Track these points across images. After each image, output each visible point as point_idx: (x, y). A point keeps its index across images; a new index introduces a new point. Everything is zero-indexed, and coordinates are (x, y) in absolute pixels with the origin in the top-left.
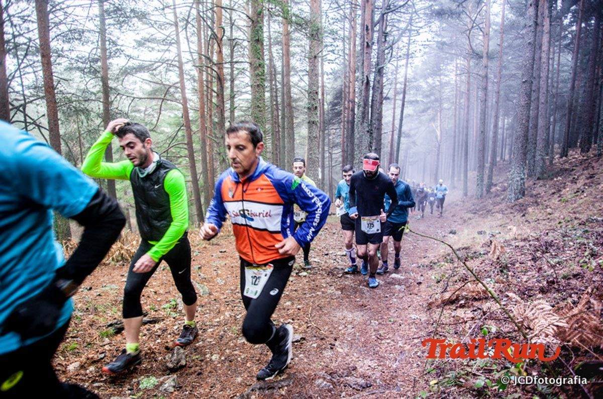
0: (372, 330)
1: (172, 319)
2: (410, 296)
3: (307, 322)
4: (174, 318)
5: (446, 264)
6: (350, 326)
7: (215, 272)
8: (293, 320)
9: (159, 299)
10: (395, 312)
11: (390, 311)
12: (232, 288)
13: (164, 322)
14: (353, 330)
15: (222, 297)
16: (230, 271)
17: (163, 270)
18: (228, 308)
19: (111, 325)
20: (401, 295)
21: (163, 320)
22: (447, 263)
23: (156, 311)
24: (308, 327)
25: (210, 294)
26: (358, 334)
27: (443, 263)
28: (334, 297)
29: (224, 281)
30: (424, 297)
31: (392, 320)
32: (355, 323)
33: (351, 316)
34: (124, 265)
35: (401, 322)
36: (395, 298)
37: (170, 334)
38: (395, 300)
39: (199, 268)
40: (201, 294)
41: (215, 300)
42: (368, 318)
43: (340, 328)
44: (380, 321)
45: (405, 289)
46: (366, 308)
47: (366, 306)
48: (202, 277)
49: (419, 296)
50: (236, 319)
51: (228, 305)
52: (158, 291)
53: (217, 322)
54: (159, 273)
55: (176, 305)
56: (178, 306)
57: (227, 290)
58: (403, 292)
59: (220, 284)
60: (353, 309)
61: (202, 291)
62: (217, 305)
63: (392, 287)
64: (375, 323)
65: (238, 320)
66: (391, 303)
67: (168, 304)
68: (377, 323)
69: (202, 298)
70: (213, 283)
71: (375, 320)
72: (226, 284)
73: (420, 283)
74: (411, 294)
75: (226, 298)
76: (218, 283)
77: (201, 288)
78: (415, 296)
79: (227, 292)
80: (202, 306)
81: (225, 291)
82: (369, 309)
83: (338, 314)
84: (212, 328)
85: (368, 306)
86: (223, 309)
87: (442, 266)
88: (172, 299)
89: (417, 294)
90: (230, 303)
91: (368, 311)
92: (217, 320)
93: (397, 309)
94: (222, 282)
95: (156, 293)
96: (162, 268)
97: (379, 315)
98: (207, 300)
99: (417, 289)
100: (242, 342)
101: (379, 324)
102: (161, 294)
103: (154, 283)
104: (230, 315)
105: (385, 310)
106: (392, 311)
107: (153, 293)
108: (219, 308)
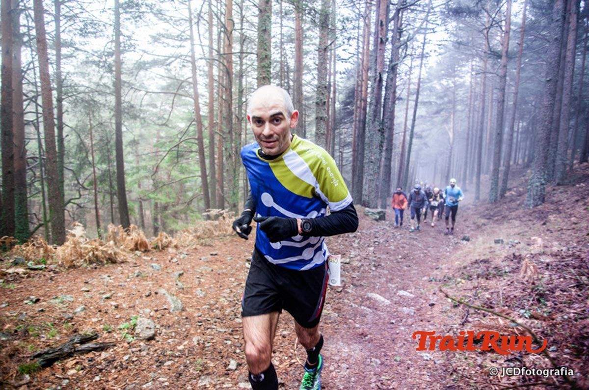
0: (372, 373)
1: (126, 345)
2: (421, 323)
3: (290, 357)
4: (129, 343)
5: (463, 281)
6: (344, 366)
7: (198, 280)
9: (117, 316)
10: (401, 347)
11: (396, 344)
12: (212, 302)
13: (115, 348)
14: (348, 371)
15: (196, 315)
16: (215, 279)
17: (137, 276)
18: (199, 331)
19: (39, 355)
20: (410, 321)
21: (115, 345)
22: (464, 279)
23: (110, 332)
24: (291, 365)
25: (183, 310)
26: (353, 379)
27: (459, 280)
28: (328, 321)
29: (204, 293)
30: (439, 326)
31: (398, 359)
32: (352, 361)
33: (346, 350)
34: (96, 268)
35: (409, 362)
36: (403, 325)
37: (116, 368)
38: (403, 328)
39: (180, 275)
40: (171, 311)
41: (187, 318)
42: (368, 353)
43: (332, 368)
44: (383, 359)
45: (415, 313)
46: (367, 338)
47: (366, 336)
48: (180, 287)
49: (431, 325)
50: (205, 347)
51: (201, 325)
52: (121, 304)
53: (180, 351)
54: (130, 281)
55: (135, 325)
56: (136, 327)
57: (205, 304)
58: (413, 316)
59: (199, 297)
60: (351, 339)
61: (173, 306)
62: (187, 326)
63: (400, 309)
64: (376, 363)
65: (207, 349)
66: (398, 332)
67: (127, 323)
68: (379, 362)
69: (171, 316)
70: (191, 294)
71: (376, 358)
72: (205, 296)
73: (432, 305)
74: (422, 321)
75: (200, 316)
76: (197, 295)
77: (173, 303)
78: (427, 323)
79: (204, 307)
80: (169, 327)
81: (202, 306)
82: (371, 341)
83: (331, 346)
84: (171, 360)
85: (369, 336)
86: (193, 332)
87: (458, 283)
88: (134, 316)
89: (429, 321)
90: (203, 323)
91: (369, 342)
92: (181, 347)
93: (405, 343)
94: (201, 293)
95: (117, 307)
96: (136, 275)
97: (383, 350)
98: (176, 318)
99: (430, 313)
100: (203, 384)
101: (381, 364)
102: (123, 309)
103: (120, 294)
104: (198, 341)
105: (389, 342)
106: (399, 345)
107: (114, 307)
108: (188, 330)
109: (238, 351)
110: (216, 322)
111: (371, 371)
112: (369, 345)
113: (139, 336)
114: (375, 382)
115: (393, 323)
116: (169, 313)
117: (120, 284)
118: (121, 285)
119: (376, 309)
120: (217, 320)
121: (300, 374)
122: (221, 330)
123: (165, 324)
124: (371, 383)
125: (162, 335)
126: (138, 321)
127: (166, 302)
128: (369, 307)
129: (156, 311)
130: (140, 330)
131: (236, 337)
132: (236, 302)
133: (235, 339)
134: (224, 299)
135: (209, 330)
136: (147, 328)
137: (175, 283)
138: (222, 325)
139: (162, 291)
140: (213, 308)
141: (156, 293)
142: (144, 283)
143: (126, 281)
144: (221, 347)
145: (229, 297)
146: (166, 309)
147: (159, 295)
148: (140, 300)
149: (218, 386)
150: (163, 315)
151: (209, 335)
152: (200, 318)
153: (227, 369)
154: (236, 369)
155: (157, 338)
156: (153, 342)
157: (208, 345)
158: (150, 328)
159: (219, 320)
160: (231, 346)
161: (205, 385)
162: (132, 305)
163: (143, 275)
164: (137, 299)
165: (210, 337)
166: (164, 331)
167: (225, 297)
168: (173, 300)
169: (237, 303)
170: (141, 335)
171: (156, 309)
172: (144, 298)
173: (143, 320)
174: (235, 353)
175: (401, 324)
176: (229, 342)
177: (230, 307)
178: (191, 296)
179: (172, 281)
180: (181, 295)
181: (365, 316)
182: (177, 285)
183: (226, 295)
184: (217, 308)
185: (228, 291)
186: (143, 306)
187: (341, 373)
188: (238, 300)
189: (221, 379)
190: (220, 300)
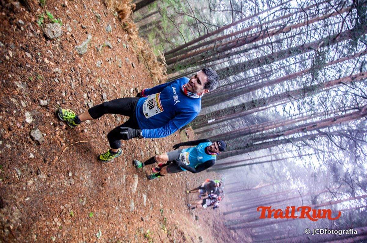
0: (73, 203)
1: (33, 19)
2: (125, 219)
3: (67, 141)
4: (35, 21)
5: (166, 232)
6: (73, 181)
7: (109, 59)
8: (66, 129)
9: (56, 8)
10: (102, 213)
11: (103, 209)
12: (94, 73)
13: (27, 12)
14: (69, 185)
15: (80, 65)
16: (114, 71)
17: (96, 17)
18: (66, 70)
20: (125, 211)
21: (30, 11)
22: (167, 232)
23: (40, 5)
25: (80, 55)
26: (63, 191)
27: (166, 229)
29: (100, 66)
30: (126, 232)
31: (91, 215)
32: (79, 185)
33: (87, 178)
35: (91, 224)
36: (119, 208)
37: (8, 15)
38: (117, 209)
39: (109, 47)
40: (76, 47)
41: (74, 59)
44: (87, 205)
45: (132, 211)
46: (101, 188)
47: (103, 187)
48: (98, 48)
49: (126, 227)
50: (53, 78)
51: (71, 70)
52: (68, 9)
53: (43, 61)
54: (90, 12)
55: (52, 23)
56: (50, 23)
57: (91, 69)
58: (129, 211)
59: (95, 63)
60: (96, 177)
61: (80, 47)
62: (68, 61)
63: (132, 200)
64: (83, 202)
65: (52, 80)
66: (113, 207)
67: (53, 17)
68: (83, 204)
69: (72, 48)
70: (95, 57)
71: (87, 200)
72: (98, 67)
73: (142, 220)
74: (127, 218)
75: (79, 68)
76: (96, 61)
77: (83, 46)
78: (127, 223)
79: (88, 69)
80: (62, 48)
81: (88, 67)
82: (100, 191)
83: (86, 166)
84: (32, 56)
85: (104, 188)
86: (64, 66)
87: (163, 229)
88: (61, 21)
89: (128, 223)
90: (74, 72)
91: (98, 191)
92: (46, 61)
93: (106, 215)
94: (99, 64)
95: (64, 6)
96: (97, 15)
97: (95, 202)
98: (71, 52)
99: (135, 221)
100: (18, 86)
101: (82, 205)
102: (64, 11)
103: (76, 6)
104: (57, 72)
105: (103, 204)
106: (103, 211)
107: (63, 3)
108: (64, 62)
109: (58, 103)
110: (78, 80)
111: (74, 201)
112: (96, 192)
113: (44, 27)
114: (65, 208)
115: (119, 200)
116: (74, 46)
117: (85, 5)
118: (84, 6)
119: (127, 185)
120: (80, 81)
121: (54, 153)
122: (72, 85)
123: (63, 45)
124: (63, 205)
125: (53, 44)
126: (57, 24)
127: (82, 41)
128: (126, 180)
129: (72, 36)
130: (49, 27)
131: (70, 98)
132: (101, 90)
133: (69, 98)
134: (99, 81)
135: (70, 78)
136: (53, 32)
137: (100, 44)
138: (78, 85)
139: (90, 37)
140: (90, 76)
141: (86, 33)
142: (92, 22)
143: (89, 9)
144: (58, 90)
145: (103, 84)
146: (76, 42)
147: (86, 35)
148: (76, 22)
149: (20, 97)
150: (70, 42)
151: (65, 79)
152: (78, 69)
153: (39, 99)
154: (41, 106)
155: (48, 42)
156: (44, 40)
157: (56, 80)
158: (54, 34)
159: (81, 82)
160: (62, 97)
161: (17, 87)
162: (70, 17)
163: (99, 20)
164: (77, 20)
165: (64, 80)
166: (57, 45)
167: (102, 81)
168: (85, 45)
169: (99, 91)
170: (45, 29)
171: (74, 35)
172: (79, 25)
173: (59, 28)
174: (56, 101)
175: (120, 206)
176: (64, 94)
177: (95, 87)
178: (94, 58)
179: (101, 41)
180: (93, 51)
181: (118, 180)
182: (99, 46)
183: (103, 81)
184: (91, 78)
185: (107, 82)
186: (72, 25)
187: (65, 181)
188: (102, 91)
189: (28, 97)
190: (98, 79)
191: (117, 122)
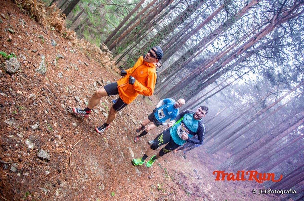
0: (95, 192)
3: (67, 148)
5: (170, 179)
6: (87, 176)
7: (66, 68)
8: (62, 138)
9: (5, 45)
10: (120, 189)
11: (119, 185)
12: (61, 84)
14: (86, 180)
15: (46, 83)
16: (74, 75)
17: (40, 38)
18: (38, 92)
20: (135, 178)
22: (171, 178)
24: (63, 153)
25: (43, 75)
26: (84, 187)
27: (169, 177)
28: (101, 146)
29: (62, 77)
30: (144, 193)
31: (113, 194)
32: (93, 177)
33: (95, 168)
34: (24, 13)
36: (130, 178)
38: (128, 180)
39: (61, 58)
40: (36, 70)
41: (40, 81)
42: (103, 179)
43: (80, 172)
44: (107, 188)
45: (140, 176)
46: (110, 170)
47: (111, 169)
48: (54, 63)
49: (141, 189)
50: (32, 103)
51: (42, 91)
52: (14, 42)
53: (17, 93)
54: (33, 36)
55: (8, 59)
56: (7, 60)
57: (56, 83)
58: (138, 177)
59: (58, 76)
60: (103, 164)
61: (40, 68)
62: (36, 84)
63: (136, 168)
64: (102, 188)
65: (32, 105)
66: (125, 179)
67: (6, 54)
68: (103, 189)
69: (34, 72)
70: (55, 71)
71: (104, 185)
72: (61, 79)
73: (150, 178)
74: (139, 183)
75: (48, 86)
76: (58, 74)
77: (41, 66)
78: (140, 186)
79: (54, 83)
80: (26, 76)
81: (54, 82)
82: (110, 173)
83: (91, 160)
84: (7, 94)
85: (112, 170)
86: (35, 90)
87: (167, 178)
88: (14, 54)
89: (142, 186)
90: (45, 91)
91: (109, 173)
92: (19, 92)
93: (123, 188)
94: (61, 76)
95: (10, 41)
96: (40, 36)
97: (111, 183)
98: (35, 76)
99: (145, 182)
100: (8, 123)
101: (103, 190)
102: (12, 45)
103: (19, 36)
104: (32, 97)
105: (117, 181)
106: (120, 187)
107: (8, 39)
108: (33, 87)
109: (46, 121)
110: (52, 96)
111: (95, 190)
112: (108, 175)
113: (3, 66)
114: (92, 198)
115: (127, 173)
116: (34, 70)
117: (26, 32)
118: (26, 34)
119: (126, 158)
120: (53, 96)
121: (62, 162)
122: (49, 102)
123: (26, 73)
124: (89, 197)
125: (17, 77)
126: (12, 58)
127: (39, 63)
128: (124, 155)
129: (29, 63)
130: (7, 63)
131: (53, 113)
132: (72, 96)
133: (51, 113)
134: (68, 89)
135: (44, 97)
136: (13, 66)
137: (54, 59)
138: (53, 100)
139: (43, 57)
140: (59, 88)
141: (39, 55)
142: (39, 44)
143: (31, 34)
144: (40, 111)
145: (71, 90)
146: (35, 66)
147: (39, 56)
148: (27, 50)
149: (15, 131)
150: (29, 68)
151: (41, 100)
152: (47, 87)
153: (30, 126)
154: (34, 130)
155: (13, 76)
156: (9, 76)
157: (35, 104)
158: (14, 68)
159: (54, 97)
160: (46, 115)
161: (8, 124)
162: (19, 48)
163: (43, 40)
164: (26, 48)
165: (40, 101)
166: (21, 76)
167: (69, 88)
168: (43, 65)
169: (71, 96)
170: (5, 67)
171: (30, 61)
172: (30, 51)
173: (16, 61)
174: (43, 121)
175: (130, 176)
176: (46, 112)
177: (66, 95)
178: (54, 72)
179: (53, 57)
180: (50, 67)
181: (119, 158)
182: (54, 61)
183: (71, 88)
184: (60, 90)
185: (74, 87)
186: (24, 53)
187: (82, 179)
188: (73, 95)
189: (21, 128)
190: (66, 88)
191: (96, 114)
